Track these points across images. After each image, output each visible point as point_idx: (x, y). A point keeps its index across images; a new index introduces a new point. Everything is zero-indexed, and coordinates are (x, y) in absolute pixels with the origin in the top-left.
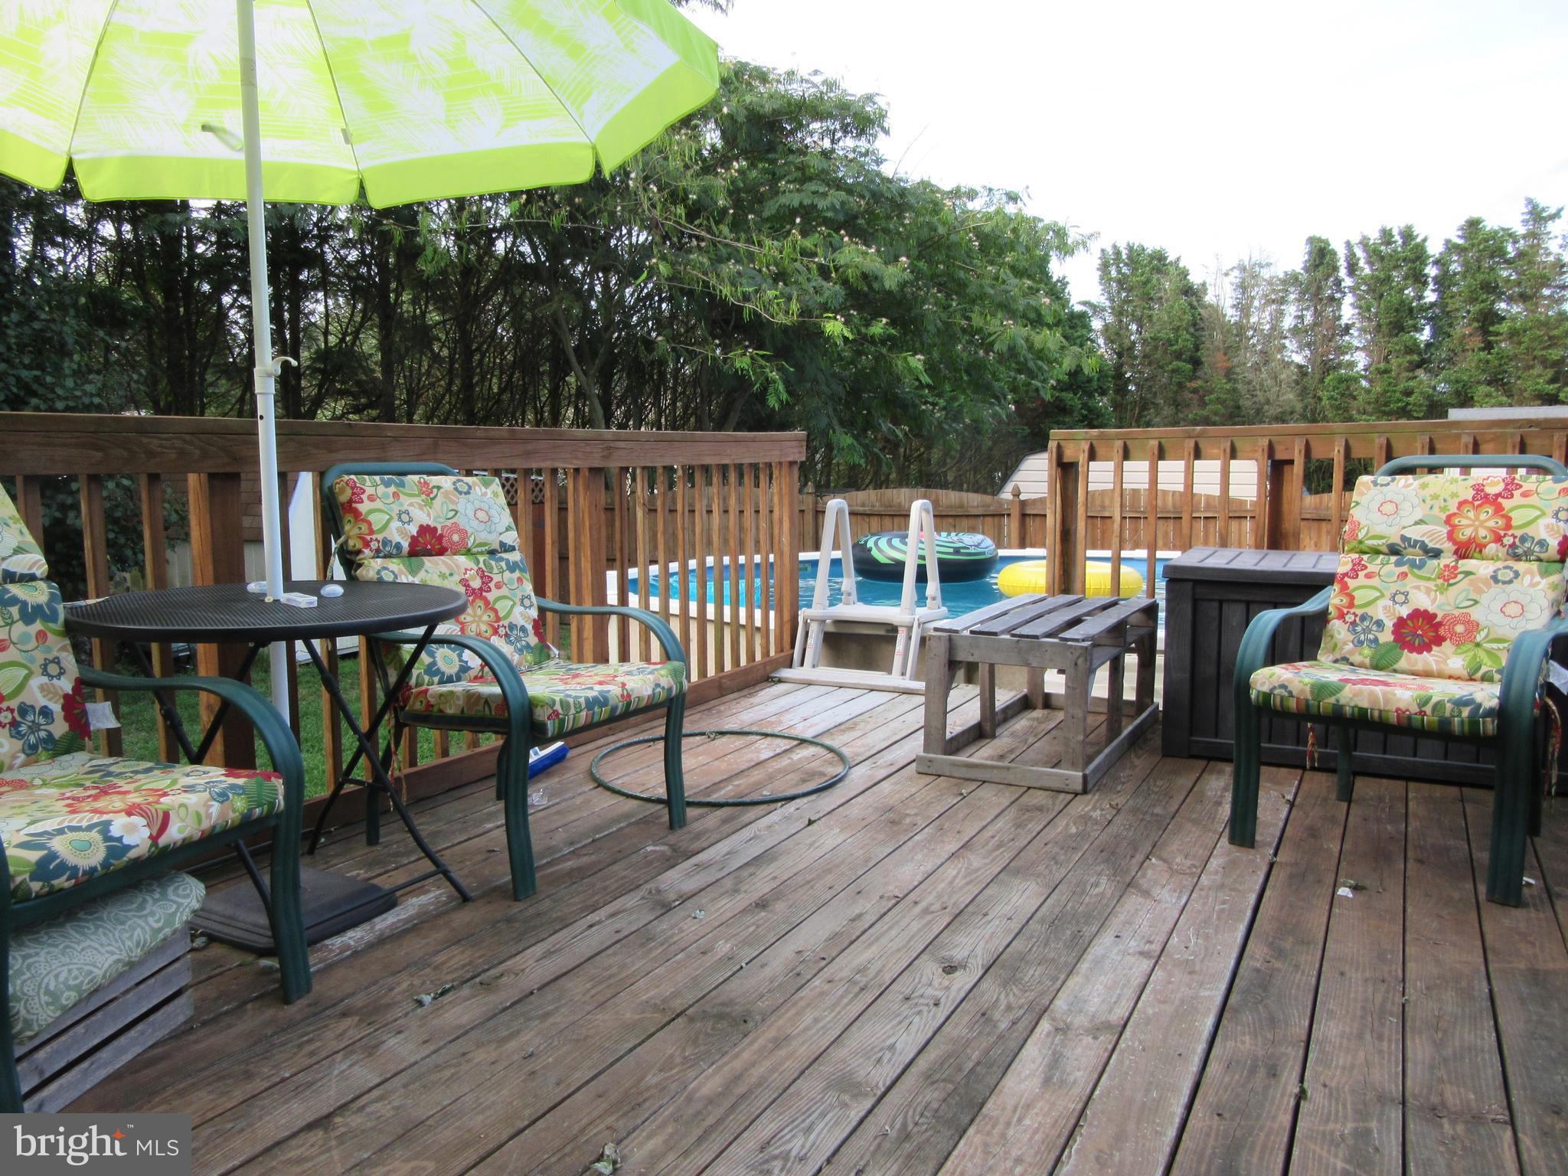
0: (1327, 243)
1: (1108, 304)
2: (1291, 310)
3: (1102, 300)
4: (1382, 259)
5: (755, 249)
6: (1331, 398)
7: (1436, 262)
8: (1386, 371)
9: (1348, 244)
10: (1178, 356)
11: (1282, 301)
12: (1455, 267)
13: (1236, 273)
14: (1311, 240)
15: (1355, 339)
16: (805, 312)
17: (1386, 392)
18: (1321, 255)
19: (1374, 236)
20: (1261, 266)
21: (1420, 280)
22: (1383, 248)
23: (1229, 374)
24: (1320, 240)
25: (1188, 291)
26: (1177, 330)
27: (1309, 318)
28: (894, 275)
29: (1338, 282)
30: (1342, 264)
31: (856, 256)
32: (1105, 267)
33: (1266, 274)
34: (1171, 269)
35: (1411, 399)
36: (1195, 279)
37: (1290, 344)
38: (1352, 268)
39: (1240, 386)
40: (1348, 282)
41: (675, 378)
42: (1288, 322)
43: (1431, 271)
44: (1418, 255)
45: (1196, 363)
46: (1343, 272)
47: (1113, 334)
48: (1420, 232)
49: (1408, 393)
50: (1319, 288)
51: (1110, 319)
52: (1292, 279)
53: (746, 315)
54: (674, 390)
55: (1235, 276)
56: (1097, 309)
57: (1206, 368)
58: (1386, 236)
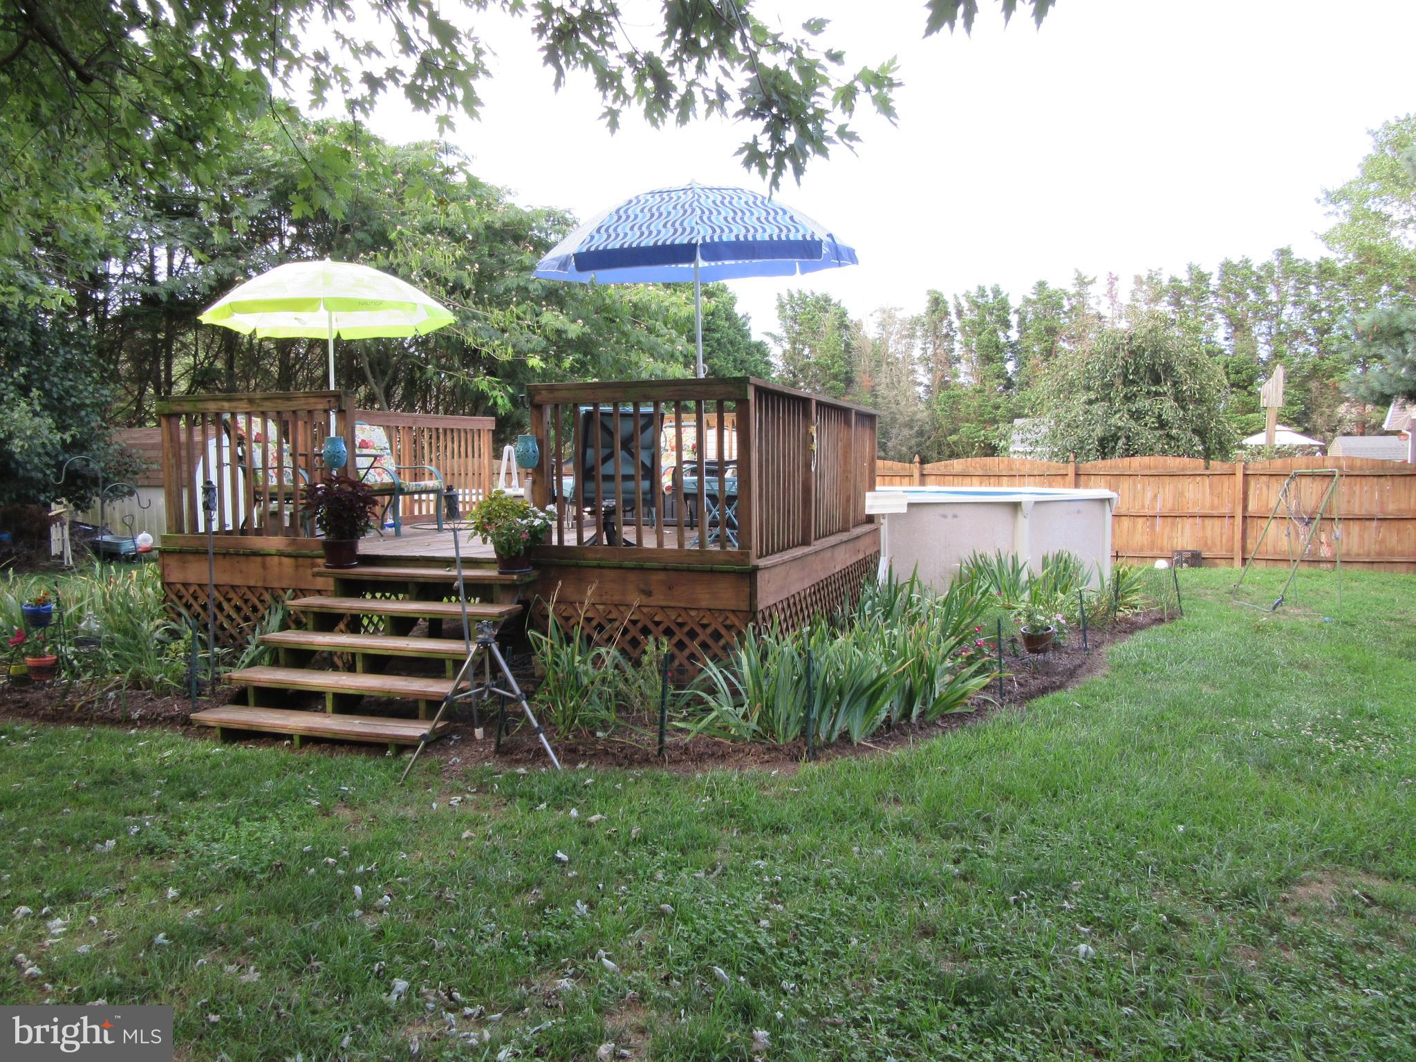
0: (941, 295)
1: (784, 334)
2: (919, 343)
3: (779, 331)
4: (979, 307)
5: (488, 315)
6: (942, 410)
7: (1016, 312)
8: (981, 391)
9: (956, 297)
10: (835, 377)
11: (912, 336)
12: (1030, 316)
13: (878, 314)
14: (929, 292)
15: (963, 367)
16: (518, 353)
17: (980, 406)
18: (937, 303)
19: (974, 292)
20: (896, 309)
21: (1007, 325)
22: (980, 300)
23: (873, 392)
24: (935, 292)
25: (843, 326)
26: (833, 356)
27: (930, 352)
28: (575, 329)
29: (950, 324)
30: (952, 309)
31: (552, 318)
32: (782, 307)
33: (900, 315)
34: (832, 309)
35: (999, 412)
36: (853, 316)
37: (921, 369)
38: (960, 313)
39: (879, 400)
40: (957, 324)
41: (438, 389)
42: (917, 353)
43: (1014, 319)
44: (1004, 307)
45: (849, 381)
46: (953, 317)
47: (789, 358)
48: (1004, 290)
49: (997, 407)
50: (936, 328)
51: (788, 346)
52: (916, 322)
53: (483, 354)
54: (437, 397)
55: (878, 317)
56: (777, 339)
57: (856, 388)
58: (982, 292)
